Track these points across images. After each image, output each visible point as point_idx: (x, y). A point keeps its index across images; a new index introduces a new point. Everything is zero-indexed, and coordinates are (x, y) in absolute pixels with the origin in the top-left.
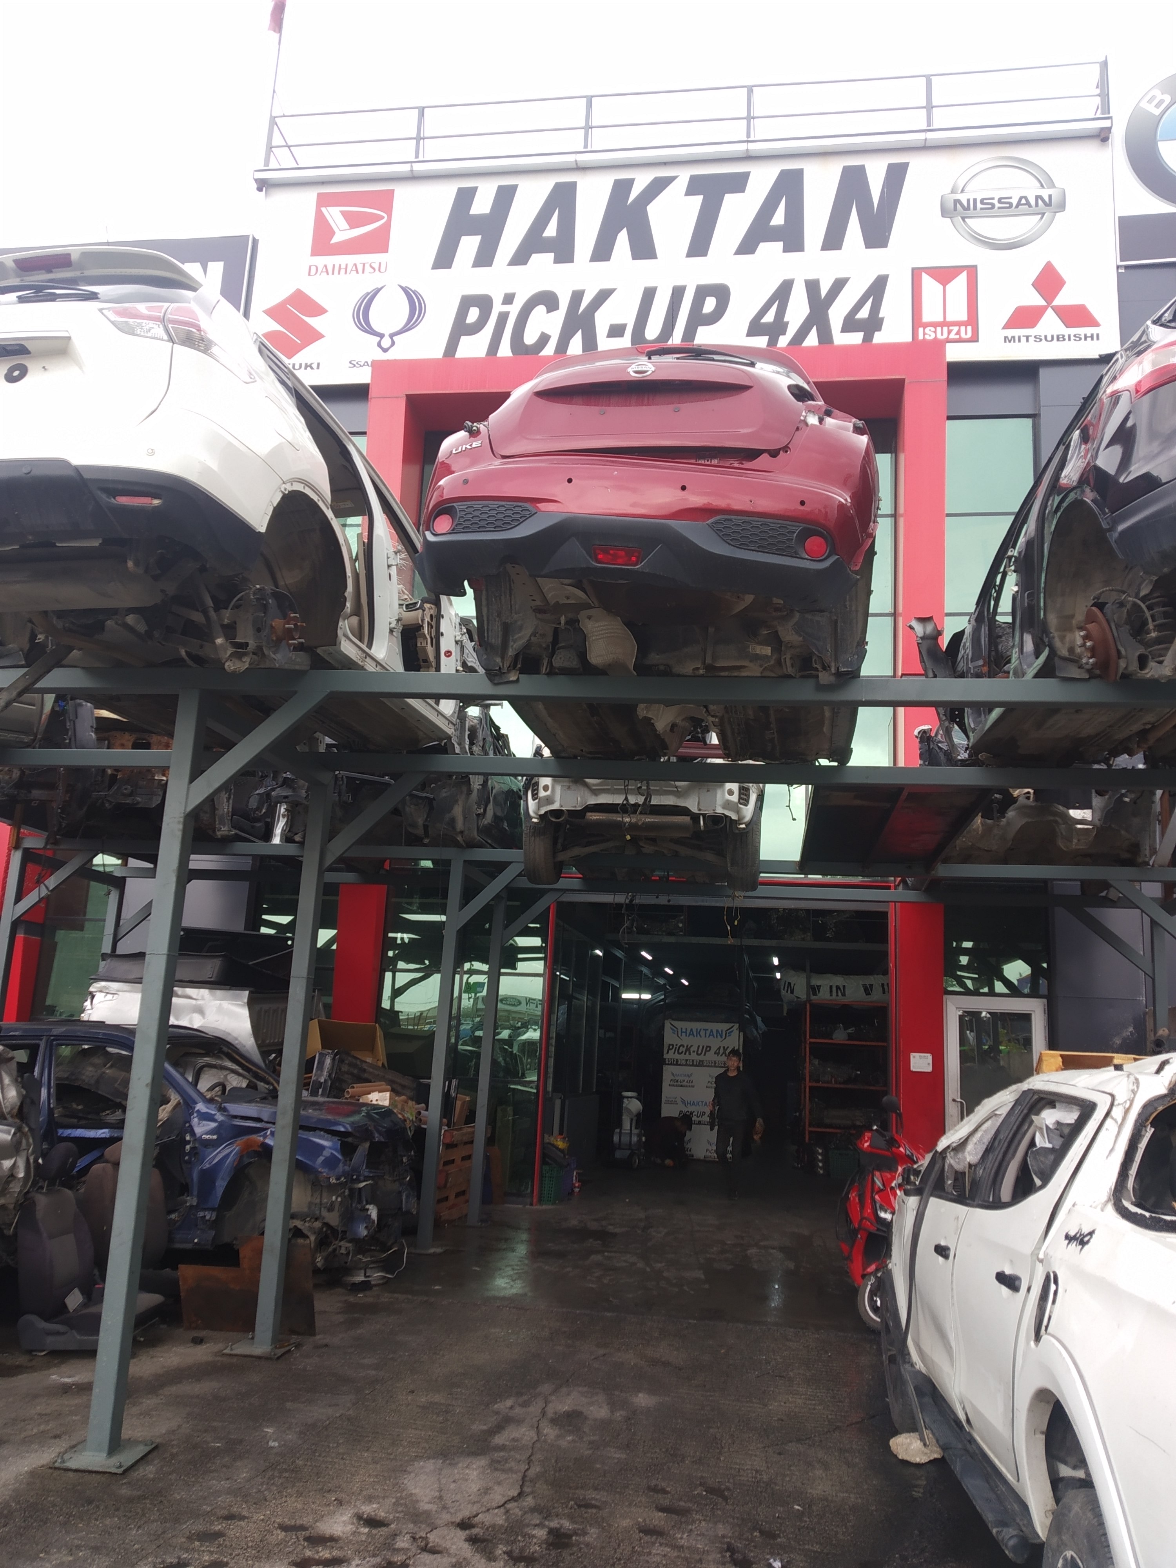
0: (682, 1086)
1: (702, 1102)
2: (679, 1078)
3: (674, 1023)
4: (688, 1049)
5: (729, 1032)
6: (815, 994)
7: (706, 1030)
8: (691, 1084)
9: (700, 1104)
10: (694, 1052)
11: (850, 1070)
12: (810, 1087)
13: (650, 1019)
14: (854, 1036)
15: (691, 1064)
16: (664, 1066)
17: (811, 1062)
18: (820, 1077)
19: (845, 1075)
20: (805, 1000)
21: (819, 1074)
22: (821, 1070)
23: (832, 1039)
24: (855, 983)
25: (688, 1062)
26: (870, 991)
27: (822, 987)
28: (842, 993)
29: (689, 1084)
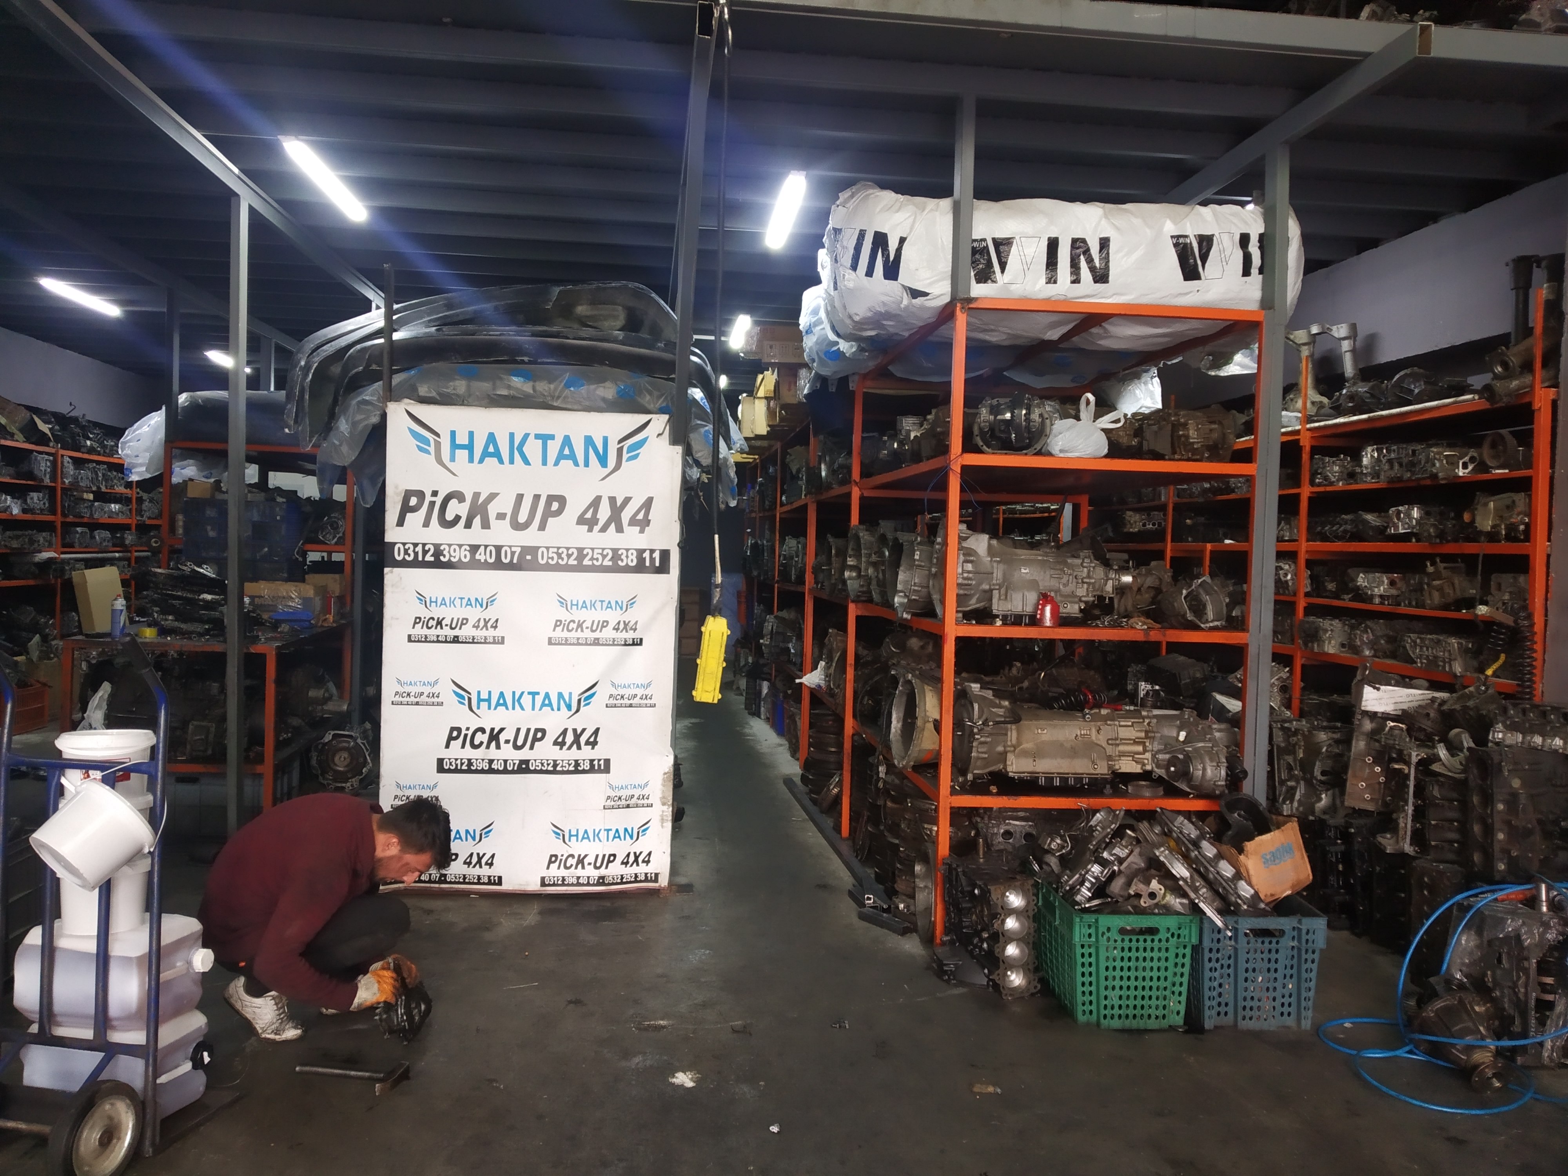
0: (456, 640)
1: (534, 694)
2: (448, 614)
3: (424, 412)
4: (479, 510)
5: (631, 443)
6: (985, 276)
7: (545, 438)
8: (491, 633)
9: (527, 700)
11: (1100, 572)
12: (961, 642)
13: (335, 402)
14: (1124, 441)
15: (492, 560)
16: (386, 570)
17: (965, 544)
18: (995, 601)
19: (1081, 592)
20: (947, 299)
21: (991, 591)
22: (1000, 575)
23: (1050, 454)
24: (1148, 231)
25: (480, 556)
26: (1199, 263)
27: (1014, 249)
28: (1092, 269)
29: (484, 633)
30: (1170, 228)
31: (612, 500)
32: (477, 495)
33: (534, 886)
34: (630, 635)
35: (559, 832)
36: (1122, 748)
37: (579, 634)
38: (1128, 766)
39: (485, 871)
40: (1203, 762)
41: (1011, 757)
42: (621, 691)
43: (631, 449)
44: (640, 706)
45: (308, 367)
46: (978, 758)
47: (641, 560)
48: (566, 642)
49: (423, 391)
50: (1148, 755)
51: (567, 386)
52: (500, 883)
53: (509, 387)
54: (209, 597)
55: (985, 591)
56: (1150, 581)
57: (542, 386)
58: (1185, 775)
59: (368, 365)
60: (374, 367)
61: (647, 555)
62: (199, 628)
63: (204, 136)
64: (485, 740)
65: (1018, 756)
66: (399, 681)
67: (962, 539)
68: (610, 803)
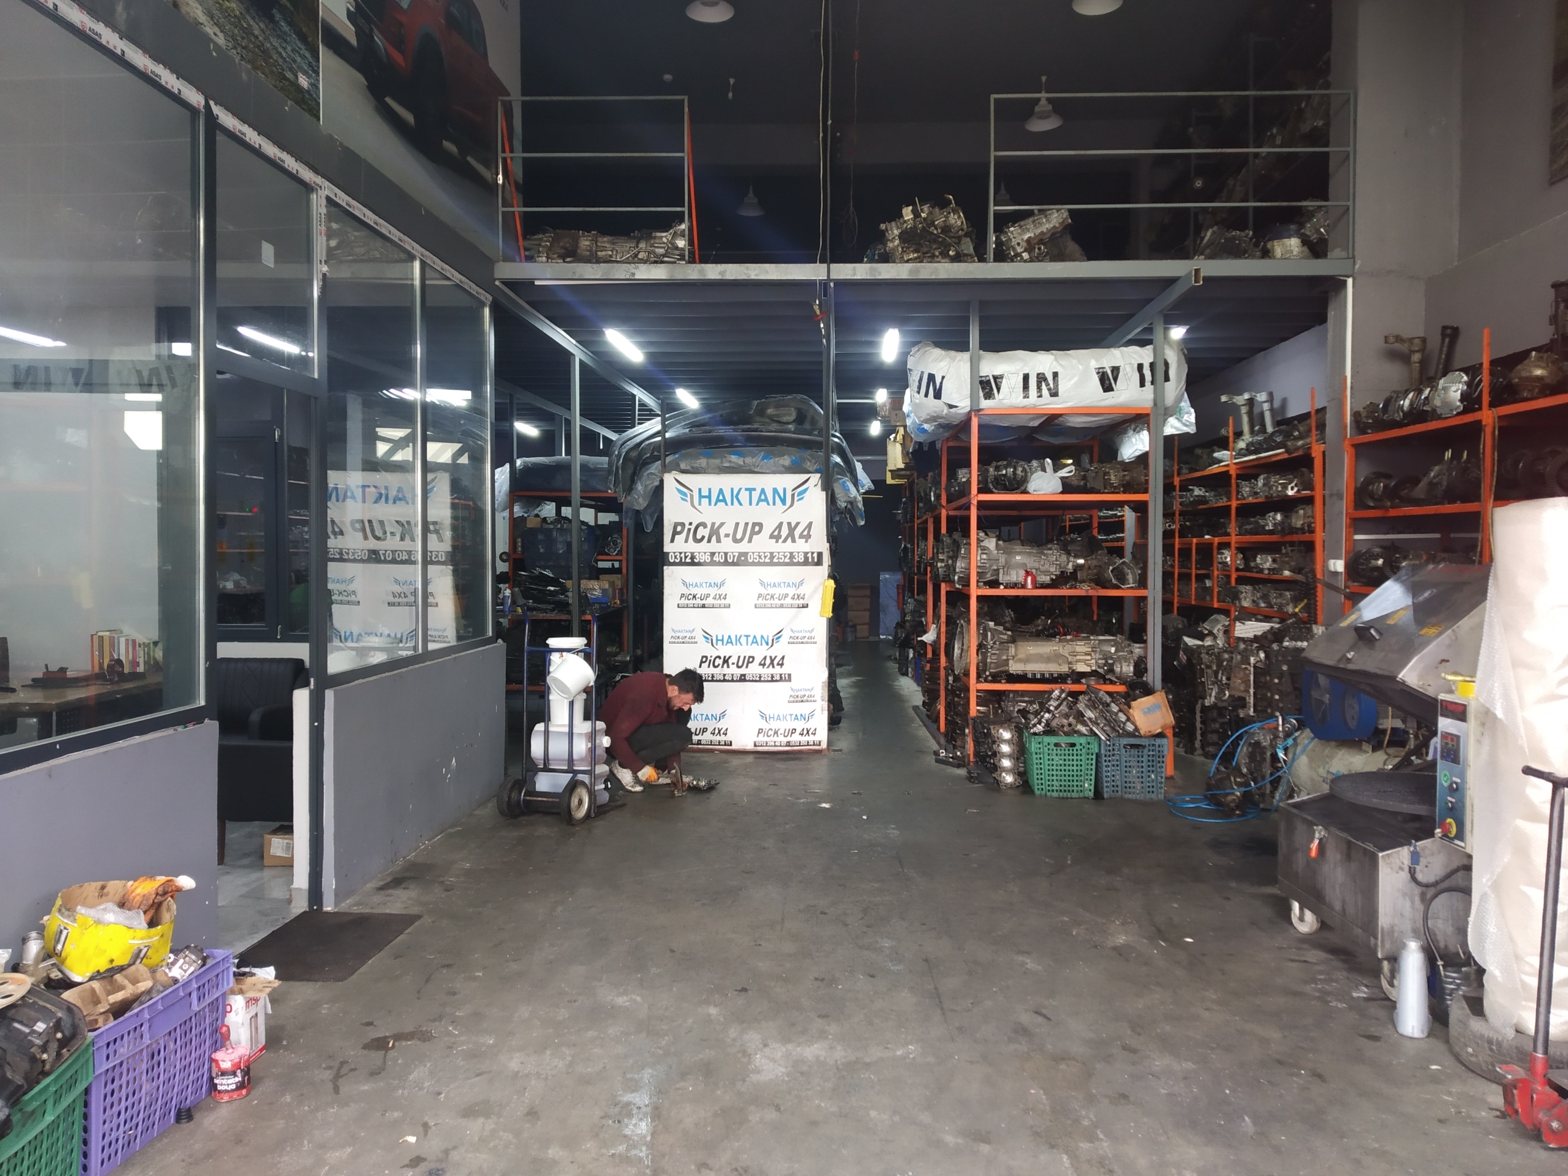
0: (703, 606)
1: (747, 636)
2: (699, 592)
4: (715, 532)
5: (799, 491)
6: (989, 396)
7: (751, 490)
8: (723, 602)
9: (743, 640)
10: (727, 535)
11: (1064, 558)
12: (980, 598)
13: (634, 474)
14: (1075, 482)
15: (722, 561)
16: (665, 568)
17: (982, 544)
18: (1001, 575)
19: (1053, 569)
20: (968, 409)
21: (998, 570)
22: (1003, 560)
23: (1028, 493)
24: (1080, 367)
25: (716, 558)
26: (1112, 382)
27: (1004, 380)
28: (1049, 389)
29: (719, 602)
30: (1094, 364)
31: (789, 524)
32: (713, 524)
33: (750, 747)
34: (801, 602)
35: (763, 716)
36: (1078, 657)
37: (772, 602)
38: (1081, 668)
39: (722, 738)
40: (1121, 664)
41: (1011, 662)
42: (797, 634)
43: (800, 494)
44: (807, 643)
45: (619, 455)
46: (991, 663)
47: (806, 558)
48: (765, 607)
49: (683, 466)
50: (1093, 661)
51: (763, 459)
52: (731, 745)
53: (730, 462)
54: (552, 589)
55: (995, 570)
56: (1095, 563)
57: (749, 460)
58: (1111, 670)
59: (652, 453)
60: (656, 453)
61: (809, 555)
62: (550, 607)
63: (565, 331)
64: (721, 663)
65: (1016, 662)
66: (673, 630)
67: (979, 541)
68: (792, 699)
